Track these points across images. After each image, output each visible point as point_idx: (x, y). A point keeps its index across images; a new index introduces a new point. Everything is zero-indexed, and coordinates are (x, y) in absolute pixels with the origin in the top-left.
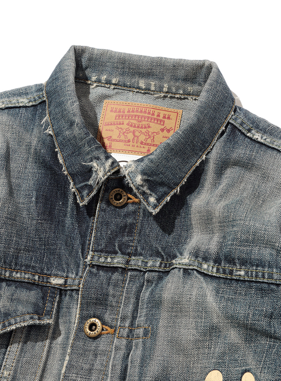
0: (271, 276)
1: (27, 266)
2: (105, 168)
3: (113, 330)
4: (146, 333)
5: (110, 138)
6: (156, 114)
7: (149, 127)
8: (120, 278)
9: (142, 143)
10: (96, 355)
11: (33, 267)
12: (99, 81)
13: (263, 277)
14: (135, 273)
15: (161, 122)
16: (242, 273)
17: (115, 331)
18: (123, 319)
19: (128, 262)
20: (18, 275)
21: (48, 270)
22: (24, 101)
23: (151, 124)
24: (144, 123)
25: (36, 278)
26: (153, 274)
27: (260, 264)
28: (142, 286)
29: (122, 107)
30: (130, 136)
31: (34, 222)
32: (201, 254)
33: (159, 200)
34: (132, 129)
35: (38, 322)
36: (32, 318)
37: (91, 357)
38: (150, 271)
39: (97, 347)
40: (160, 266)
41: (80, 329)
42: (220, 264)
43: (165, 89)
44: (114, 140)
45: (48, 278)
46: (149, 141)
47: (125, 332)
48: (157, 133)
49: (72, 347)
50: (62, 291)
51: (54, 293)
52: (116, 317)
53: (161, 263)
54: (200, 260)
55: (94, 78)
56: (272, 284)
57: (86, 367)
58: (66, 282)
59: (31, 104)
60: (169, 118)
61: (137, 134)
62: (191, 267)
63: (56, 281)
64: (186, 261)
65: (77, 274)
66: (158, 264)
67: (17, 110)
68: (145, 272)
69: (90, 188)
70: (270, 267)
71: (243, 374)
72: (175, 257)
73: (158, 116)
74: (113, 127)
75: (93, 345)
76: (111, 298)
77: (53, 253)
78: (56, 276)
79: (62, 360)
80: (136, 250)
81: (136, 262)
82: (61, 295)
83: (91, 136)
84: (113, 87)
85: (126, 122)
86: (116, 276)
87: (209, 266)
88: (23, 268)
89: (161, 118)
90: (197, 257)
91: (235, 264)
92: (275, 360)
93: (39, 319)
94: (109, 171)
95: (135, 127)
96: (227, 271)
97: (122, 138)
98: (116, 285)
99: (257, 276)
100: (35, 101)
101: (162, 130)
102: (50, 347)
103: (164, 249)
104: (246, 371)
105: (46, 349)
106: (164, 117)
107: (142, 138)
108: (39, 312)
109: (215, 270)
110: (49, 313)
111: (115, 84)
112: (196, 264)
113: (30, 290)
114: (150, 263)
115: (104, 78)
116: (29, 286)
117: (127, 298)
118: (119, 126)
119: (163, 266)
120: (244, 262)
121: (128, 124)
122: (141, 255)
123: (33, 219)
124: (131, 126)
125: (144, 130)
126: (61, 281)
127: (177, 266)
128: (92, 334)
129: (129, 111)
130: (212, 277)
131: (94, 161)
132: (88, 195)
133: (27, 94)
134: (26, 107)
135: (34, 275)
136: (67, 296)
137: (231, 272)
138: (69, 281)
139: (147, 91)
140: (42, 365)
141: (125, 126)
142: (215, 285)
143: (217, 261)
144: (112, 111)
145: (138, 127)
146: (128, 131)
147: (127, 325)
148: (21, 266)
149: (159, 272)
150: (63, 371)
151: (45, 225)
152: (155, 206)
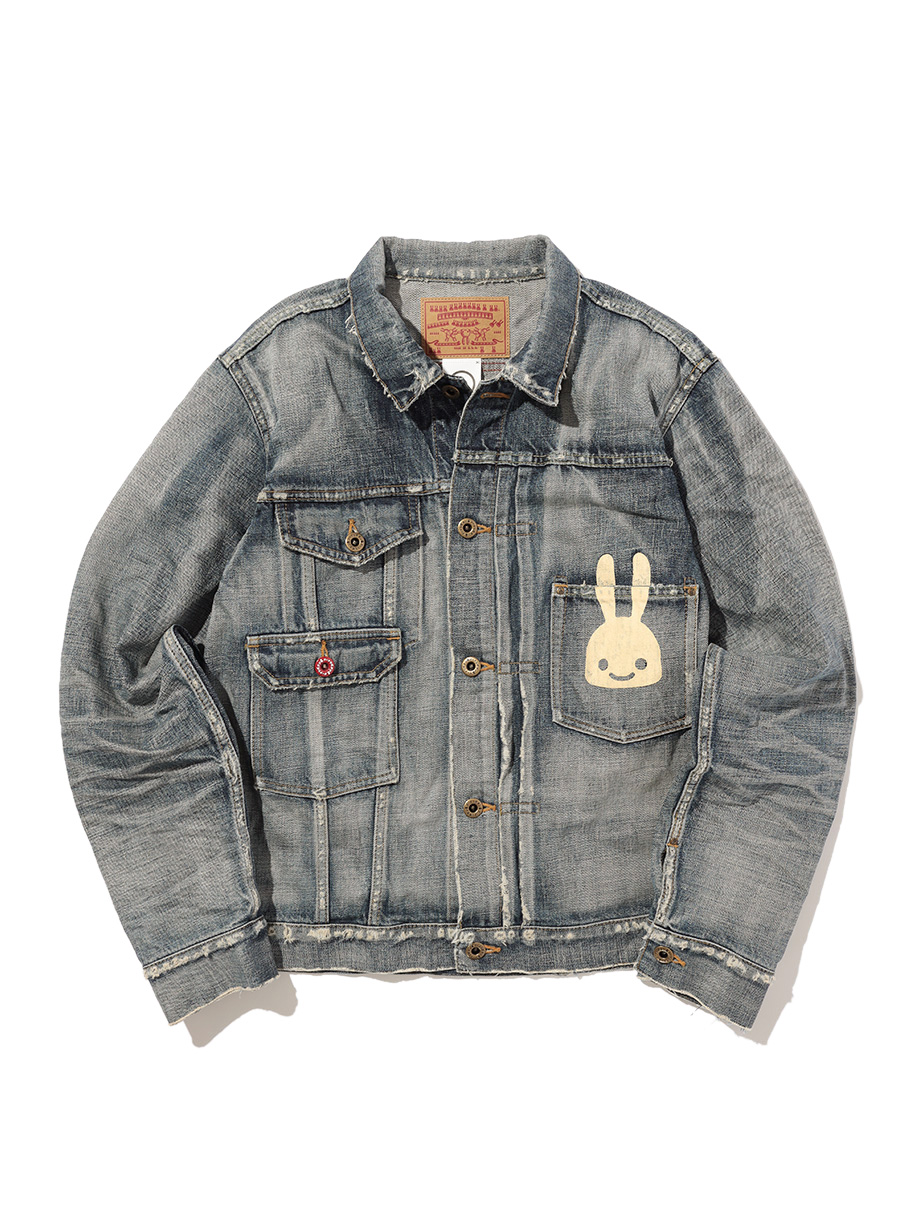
0: (650, 461)
1: (380, 481)
2: (427, 378)
3: (489, 528)
4: (532, 529)
5: (436, 343)
6: (482, 307)
7: (477, 323)
8: (491, 475)
9: (473, 343)
10: (477, 555)
11: (387, 480)
12: (411, 275)
13: (643, 462)
14: (506, 469)
15: (489, 316)
16: (622, 461)
17: (492, 528)
18: (499, 517)
19: (497, 458)
20: (375, 492)
21: (402, 479)
22: (328, 301)
23: (479, 320)
24: (471, 320)
25: (393, 490)
26: (527, 469)
27: (638, 448)
28: (515, 482)
29: (443, 304)
30: (459, 337)
31: (374, 432)
32: (575, 445)
33: (552, 390)
34: (459, 329)
35: (409, 537)
36: (402, 535)
37: (472, 558)
38: (522, 466)
39: (476, 548)
40: (533, 461)
41: (455, 532)
42: (597, 453)
43: (487, 275)
44: (442, 345)
45: (404, 488)
46: (480, 340)
47: (504, 530)
48: (488, 330)
49: (450, 550)
50: (422, 498)
51: (414, 501)
52: (491, 515)
53: (534, 458)
54: (575, 451)
55: (405, 273)
56: (653, 467)
57: (471, 568)
58: (424, 487)
59: (337, 305)
60: (496, 309)
61: (466, 334)
62: (569, 463)
63: (415, 490)
64: (562, 457)
65: (433, 477)
66: (530, 459)
67: (323, 313)
68: (517, 468)
69: (411, 395)
70: (648, 450)
71: (633, 554)
72: (547, 451)
73: (485, 309)
74: (438, 329)
75: (471, 546)
76: (483, 497)
77: (401, 461)
78: (412, 483)
79: (442, 565)
80: (504, 444)
81: (506, 457)
82: (421, 501)
83: (413, 340)
84: (427, 280)
85: (451, 321)
86: (486, 474)
87: (585, 458)
88: (378, 483)
89: (488, 310)
90: (571, 450)
91: (612, 453)
92: (664, 540)
93: (409, 534)
94: (433, 381)
95: (461, 326)
96: (606, 461)
97: (451, 341)
98: (487, 483)
99: (636, 462)
100: (340, 300)
101: (492, 324)
102: (424, 555)
103: (533, 442)
104: (636, 552)
105: (421, 558)
106: (491, 309)
107: (472, 338)
108: (406, 526)
109: (593, 461)
110: (415, 524)
111: (429, 277)
112: (573, 459)
113: (391, 504)
114: (521, 459)
115: (416, 271)
116: (387, 499)
117: (501, 496)
118: (445, 327)
119: (536, 460)
120: (621, 450)
121: (453, 324)
122: (509, 449)
123: (371, 429)
124: (457, 325)
125: (472, 328)
126: (419, 488)
127: (554, 463)
128: (470, 534)
129: (451, 309)
130: (591, 468)
131: (416, 368)
132: (408, 401)
133: (330, 291)
134: (332, 308)
135: (390, 488)
136: (429, 502)
137: (610, 461)
138: (428, 487)
139: (467, 281)
140: (421, 575)
141: (451, 327)
142: (596, 476)
143: (593, 450)
144: (432, 310)
145: (465, 325)
146: (454, 332)
147: (504, 522)
148: (375, 481)
149: (532, 467)
150: (448, 576)
151: (386, 433)
152: (553, 399)
